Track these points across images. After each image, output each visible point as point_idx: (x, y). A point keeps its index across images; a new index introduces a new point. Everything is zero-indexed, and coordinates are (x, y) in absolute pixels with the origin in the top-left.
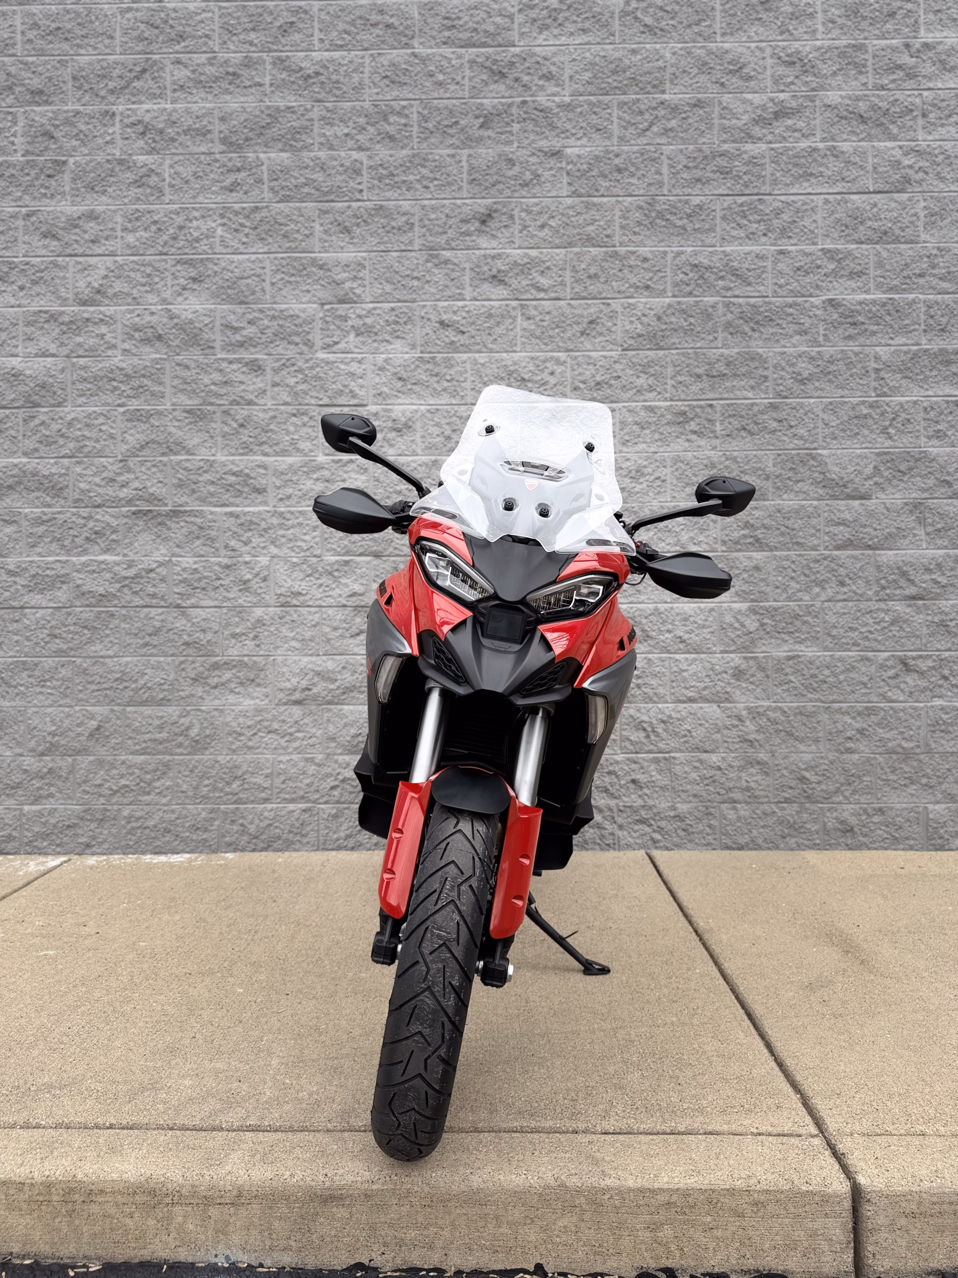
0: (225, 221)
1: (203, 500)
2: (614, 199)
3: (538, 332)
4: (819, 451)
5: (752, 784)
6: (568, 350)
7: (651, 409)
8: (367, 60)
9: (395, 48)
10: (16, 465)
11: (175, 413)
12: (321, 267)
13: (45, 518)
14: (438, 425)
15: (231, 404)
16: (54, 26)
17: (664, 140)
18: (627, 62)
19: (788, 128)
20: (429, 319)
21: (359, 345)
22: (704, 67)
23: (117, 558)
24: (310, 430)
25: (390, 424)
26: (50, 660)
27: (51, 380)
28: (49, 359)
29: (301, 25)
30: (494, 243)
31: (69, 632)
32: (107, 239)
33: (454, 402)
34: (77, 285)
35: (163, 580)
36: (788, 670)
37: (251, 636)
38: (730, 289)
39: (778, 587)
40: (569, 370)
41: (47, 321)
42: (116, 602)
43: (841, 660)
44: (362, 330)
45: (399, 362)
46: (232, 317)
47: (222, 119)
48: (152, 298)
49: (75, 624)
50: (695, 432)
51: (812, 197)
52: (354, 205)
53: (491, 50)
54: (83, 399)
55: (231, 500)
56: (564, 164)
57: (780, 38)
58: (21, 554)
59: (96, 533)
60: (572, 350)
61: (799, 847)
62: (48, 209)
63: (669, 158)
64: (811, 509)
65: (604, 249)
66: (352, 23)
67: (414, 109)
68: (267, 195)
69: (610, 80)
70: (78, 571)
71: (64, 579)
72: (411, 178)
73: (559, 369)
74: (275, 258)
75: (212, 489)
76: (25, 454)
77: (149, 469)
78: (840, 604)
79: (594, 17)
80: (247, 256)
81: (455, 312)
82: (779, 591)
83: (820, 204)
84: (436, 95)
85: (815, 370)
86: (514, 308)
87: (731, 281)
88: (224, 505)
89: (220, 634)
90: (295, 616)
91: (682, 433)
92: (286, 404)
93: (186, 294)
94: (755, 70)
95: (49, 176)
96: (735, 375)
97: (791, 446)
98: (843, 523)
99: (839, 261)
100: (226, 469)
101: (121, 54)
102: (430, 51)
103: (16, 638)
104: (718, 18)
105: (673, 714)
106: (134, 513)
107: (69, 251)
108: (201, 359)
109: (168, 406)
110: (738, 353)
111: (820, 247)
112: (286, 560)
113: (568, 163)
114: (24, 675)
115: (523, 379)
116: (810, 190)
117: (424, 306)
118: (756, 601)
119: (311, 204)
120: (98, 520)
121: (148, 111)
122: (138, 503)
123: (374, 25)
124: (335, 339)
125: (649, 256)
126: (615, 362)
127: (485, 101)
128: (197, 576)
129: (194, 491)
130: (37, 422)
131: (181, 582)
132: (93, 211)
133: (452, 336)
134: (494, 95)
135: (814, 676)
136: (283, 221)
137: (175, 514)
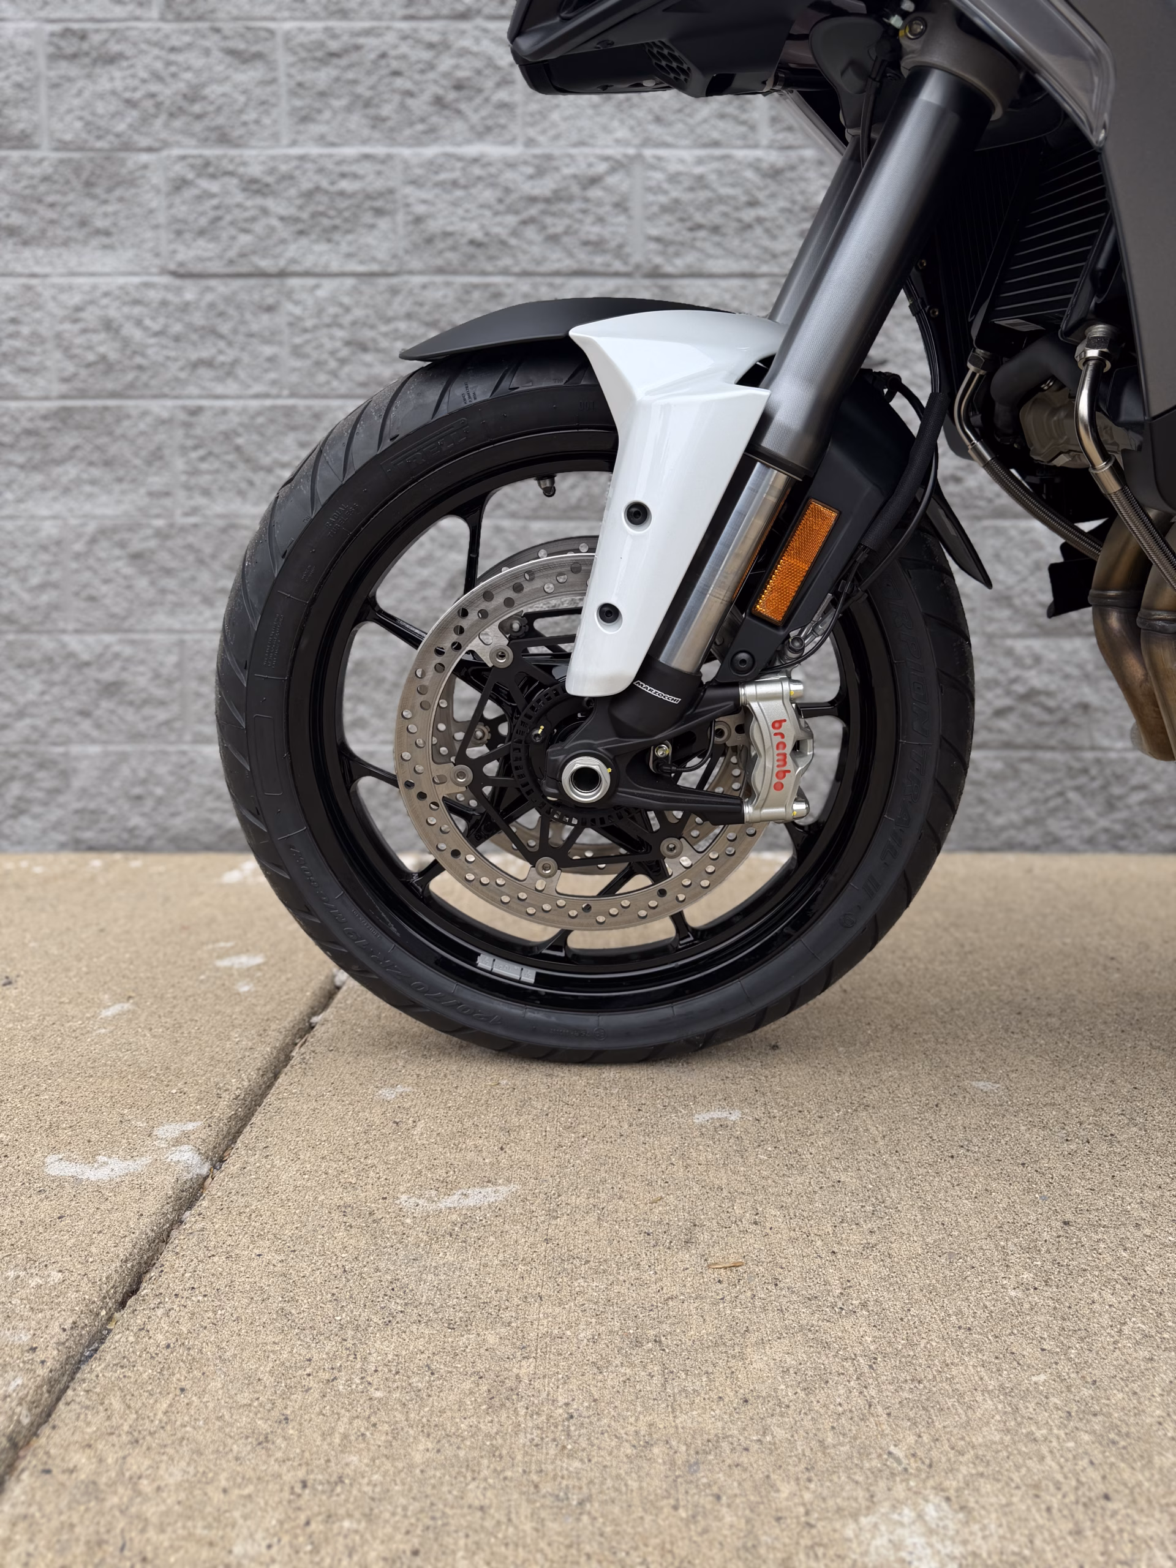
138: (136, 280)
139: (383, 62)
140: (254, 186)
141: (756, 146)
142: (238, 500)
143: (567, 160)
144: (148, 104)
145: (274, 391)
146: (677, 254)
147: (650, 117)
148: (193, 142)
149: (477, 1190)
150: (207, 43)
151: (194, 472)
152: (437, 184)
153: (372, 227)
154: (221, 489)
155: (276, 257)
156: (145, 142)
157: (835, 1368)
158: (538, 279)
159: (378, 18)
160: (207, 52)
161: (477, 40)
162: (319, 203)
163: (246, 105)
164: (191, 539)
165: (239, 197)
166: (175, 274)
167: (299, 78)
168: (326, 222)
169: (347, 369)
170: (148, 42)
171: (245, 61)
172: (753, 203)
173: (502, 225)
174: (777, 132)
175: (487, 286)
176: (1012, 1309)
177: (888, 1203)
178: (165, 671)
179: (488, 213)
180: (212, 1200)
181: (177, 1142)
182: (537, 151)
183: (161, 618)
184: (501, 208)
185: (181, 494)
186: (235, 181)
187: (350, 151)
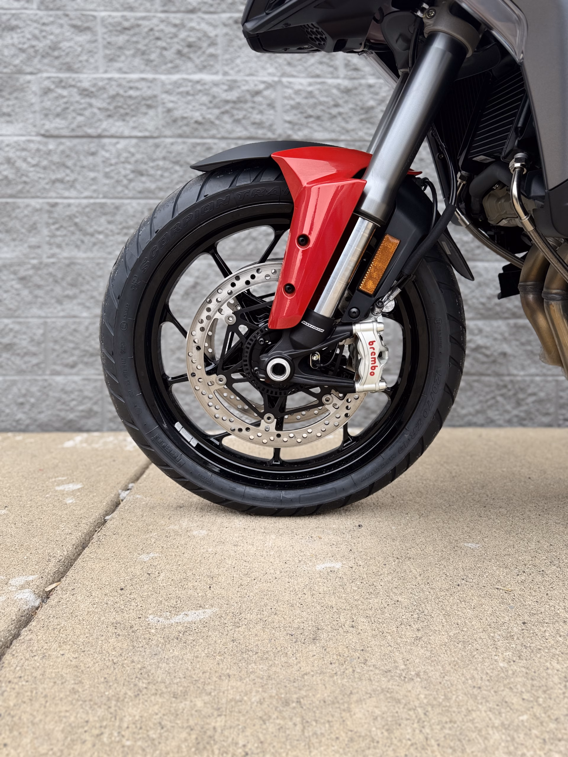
13: (126, 24)
23: (216, 78)
26: (134, 203)
31: (158, 168)
35: (271, 105)
49: (164, 158)
58: (96, 68)
59: (190, 46)
70: (167, 92)
71: (150, 102)
103: (92, 175)
114: (103, 220)
120: (192, 29)
128: (312, 101)
131: (293, 107)
138: (24, 138)
139: (151, 33)
140: (85, 93)
141: (338, 77)
142: (76, 250)
143: (244, 83)
144: (31, 51)
145: (95, 195)
146: (299, 130)
147: (285, 63)
148: (54, 70)
149: (194, 611)
150: (61, 21)
151: (53, 236)
152: (179, 93)
153: (146, 114)
154: (67, 244)
155: (96, 128)
156: (29, 69)
157: (404, 716)
158: (230, 141)
159: (148, 11)
160: (61, 26)
161: (199, 23)
162: (118, 102)
163: (81, 52)
164: (51, 270)
165: (78, 98)
166: (44, 136)
167: (109, 40)
168: (122, 111)
169: (133, 184)
170: (31, 20)
171: (81, 31)
172: (337, 105)
173: (212, 114)
174: (348, 71)
175: (204, 144)
176: (502, 675)
177: (426, 612)
178: (36, 338)
179: (204, 108)
180: (38, 622)
181: (22, 587)
182: (229, 78)
183: (35, 311)
184: (211, 105)
185: (46, 247)
186: (75, 90)
187: (135, 76)
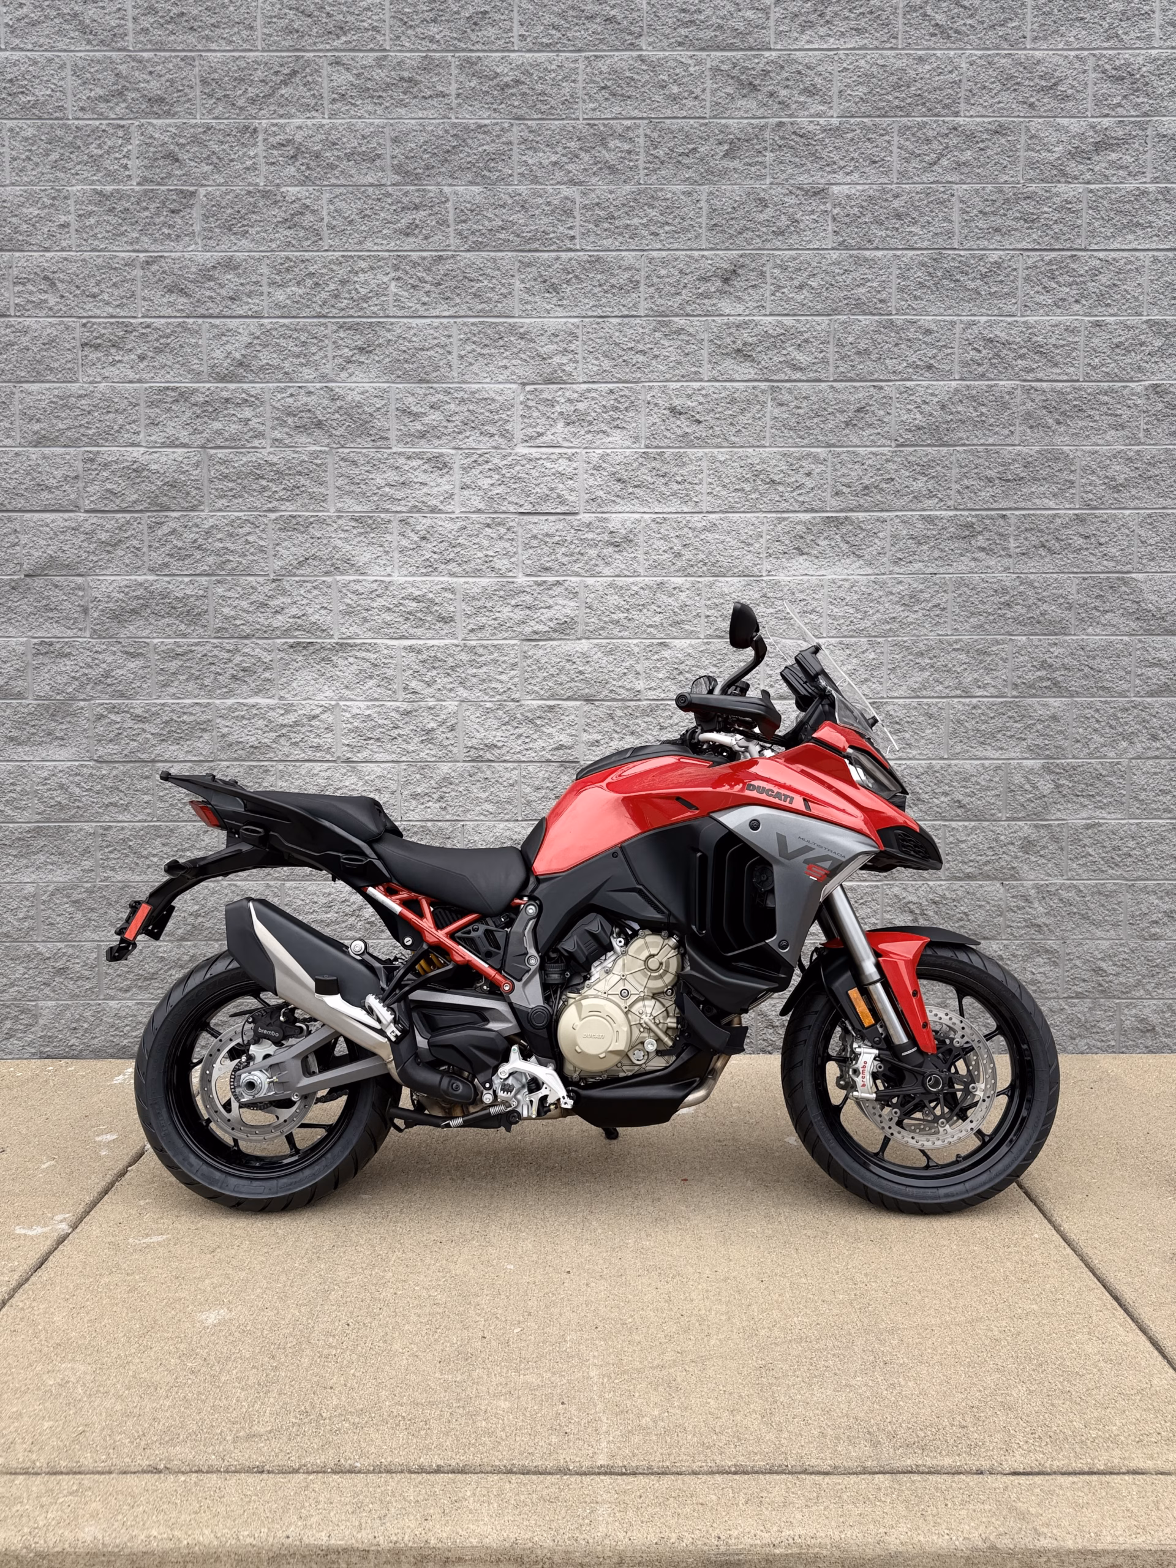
0: (399, 274)
1: (377, 631)
2: (891, 252)
3: (792, 422)
4: (1133, 575)
5: (1039, 977)
6: (829, 445)
7: (930, 520)
8: (581, 65)
9: (617, 50)
10: (141, 584)
11: (340, 522)
12: (522, 337)
13: (179, 650)
14: (665, 538)
15: (410, 512)
16: (175, 10)
17: (955, 177)
18: (912, 73)
19: (1112, 164)
20: (656, 405)
21: (569, 437)
22: (1008, 82)
23: (271, 702)
24: (507, 545)
25: (606, 537)
27: (183, 477)
28: (180, 450)
29: (497, 16)
30: (740, 308)
32: (249, 296)
33: (686, 510)
34: (214, 355)
35: (329, 729)
36: (1086, 841)
37: (435, 796)
38: (1032, 370)
39: (1078, 741)
40: (829, 470)
41: (177, 401)
42: (272, 755)
43: (1149, 829)
44: (573, 417)
45: (620, 458)
46: (411, 399)
47: (395, 140)
48: (308, 373)
50: (982, 549)
51: (1137, 254)
52: (563, 255)
53: (739, 54)
54: (224, 501)
55: (411, 631)
56: (829, 206)
57: (1106, 45)
58: (150, 695)
59: (244, 670)
60: (834, 445)
61: (1091, 1050)
62: (173, 255)
63: (961, 201)
64: (1120, 646)
65: (876, 318)
66: (562, 15)
67: (641, 131)
68: (454, 241)
69: (890, 98)
70: (223, 717)
71: (205, 727)
72: (636, 221)
73: (818, 469)
74: (464, 324)
75: (388, 617)
76: (152, 570)
77: (309, 591)
78: (1151, 762)
79: (871, 12)
80: (428, 321)
81: (689, 397)
82: (1078, 745)
83: (1147, 263)
84: (669, 113)
85: (1132, 474)
86: (763, 392)
87: (1033, 360)
88: (402, 637)
89: (397, 794)
90: (488, 772)
91: (967, 550)
92: (479, 511)
93: (352, 368)
94: (1073, 87)
95: (173, 212)
96: (1035, 479)
97: (1100, 568)
98: (1159, 663)
99: (1167, 337)
100: (404, 593)
101: (263, 50)
102: (661, 54)
103: (146, 798)
104: (1029, 17)
105: (948, 895)
106: (291, 647)
107: (201, 311)
108: (372, 453)
109: (332, 513)
110: (1039, 452)
111: (1144, 318)
112: (477, 704)
113: (835, 206)
114: (158, 842)
115: (773, 481)
116: (1134, 245)
117: (651, 388)
118: (1052, 758)
119: (510, 254)
120: (246, 655)
121: (300, 128)
122: (296, 633)
123: (590, 18)
124: (538, 430)
125: (933, 327)
126: (888, 461)
127: (731, 121)
128: (370, 724)
129: (365, 620)
130: (166, 529)
131: (350, 731)
132: (231, 257)
133: (683, 425)
134: (741, 113)
135: (1117, 848)
136: (474, 275)
137: (342, 647)
139: (205, 658)
140: (138, 718)
141: (395, 700)
143: (299, 707)
144: (84, 679)
147: (341, 686)
148: (107, 697)
149: (156, 1237)
150: (114, 649)
153: (200, 738)
160: (114, 653)
161: (253, 649)
162: (172, 726)
163: (134, 679)
164: (104, 893)
166: (97, 761)
167: (162, 666)
168: (176, 736)
171: (134, 657)
172: (396, 727)
173: (268, 738)
174: (405, 693)
175: (259, 767)
178: (89, 962)
180: (69, 1241)
181: (61, 1221)
182: (283, 702)
183: (88, 934)
184: (267, 730)
185: (100, 870)
186: (129, 716)
187: (187, 701)
